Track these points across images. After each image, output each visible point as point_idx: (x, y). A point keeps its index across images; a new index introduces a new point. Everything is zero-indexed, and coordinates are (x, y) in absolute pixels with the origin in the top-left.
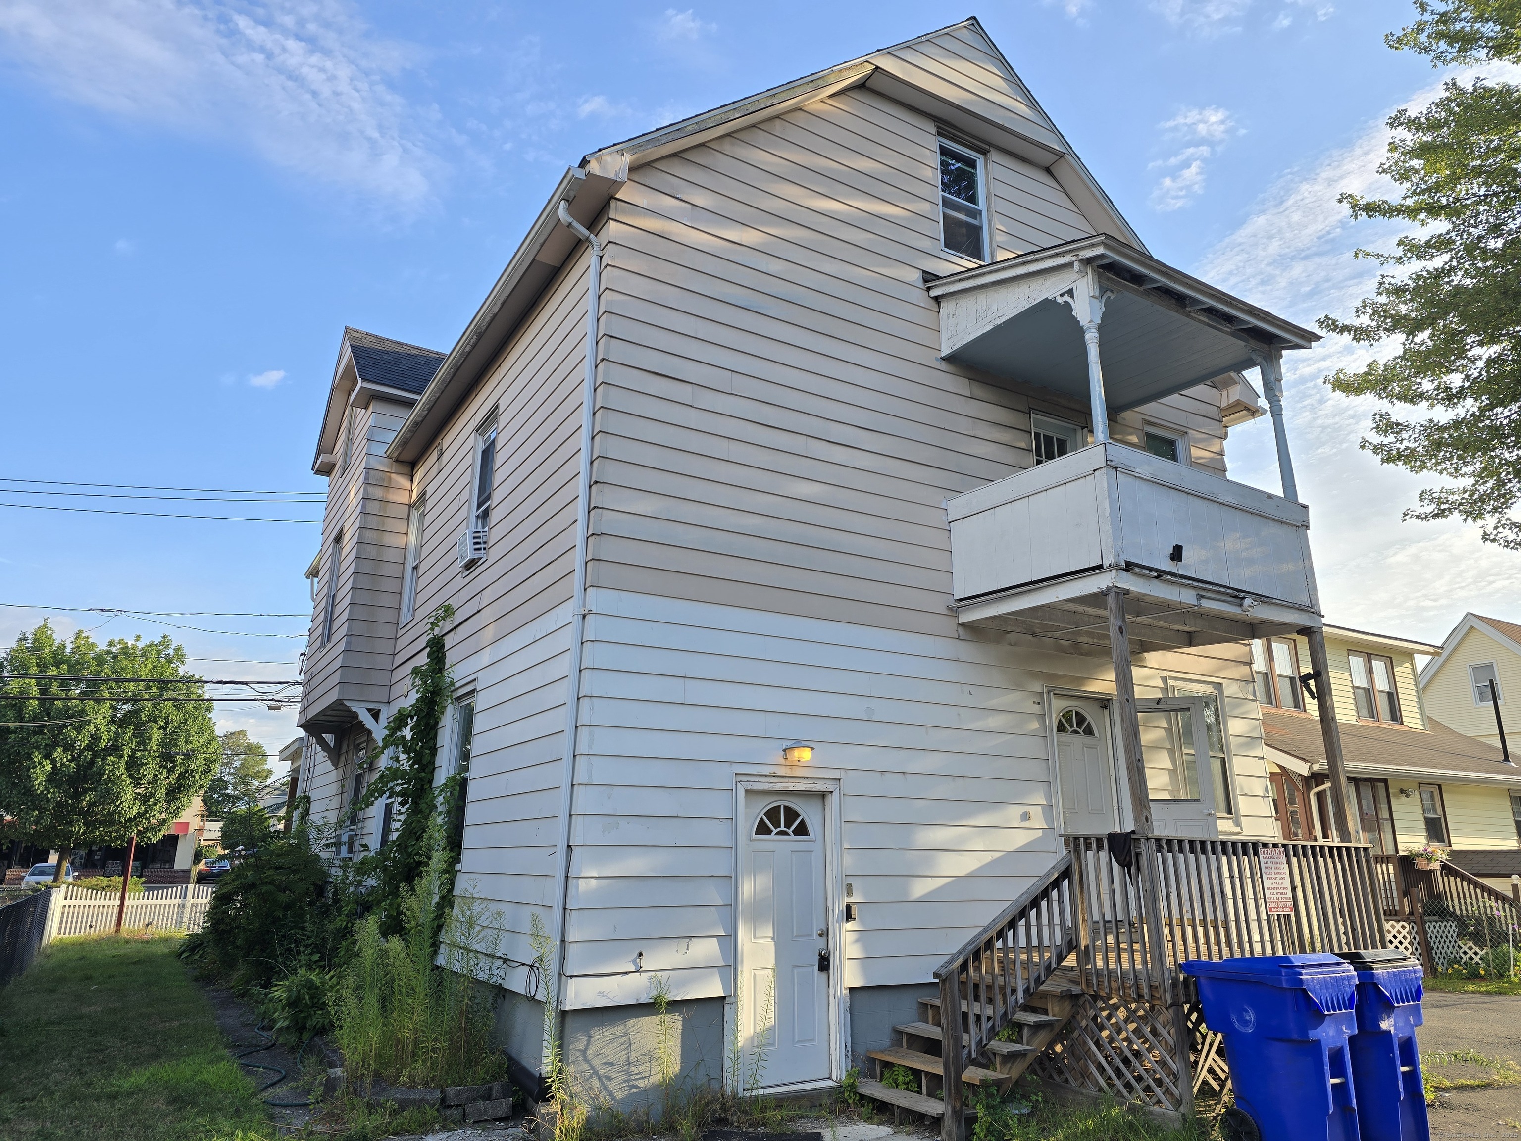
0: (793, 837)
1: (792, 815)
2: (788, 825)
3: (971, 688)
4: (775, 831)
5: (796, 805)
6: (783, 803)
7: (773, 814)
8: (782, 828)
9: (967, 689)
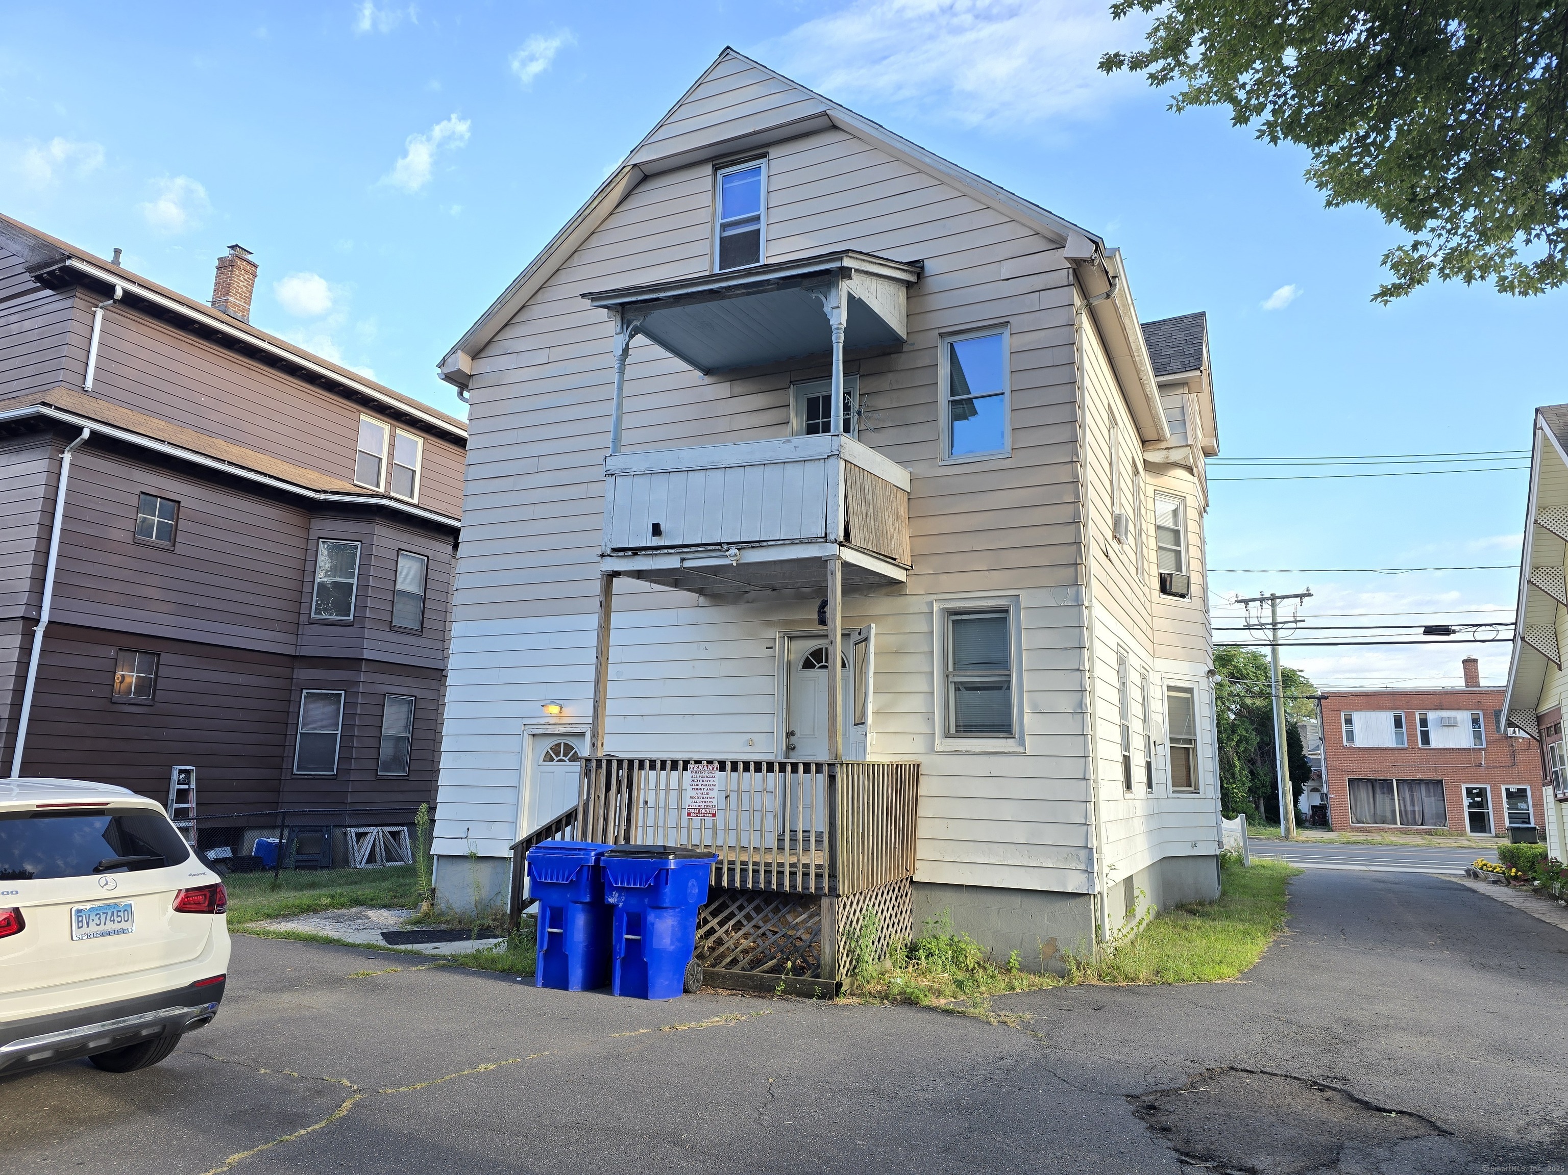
0: (568, 763)
1: (568, 748)
2: (565, 755)
3: (707, 644)
4: (556, 759)
5: (571, 741)
6: (563, 740)
7: (556, 749)
8: (561, 757)
9: (703, 645)
